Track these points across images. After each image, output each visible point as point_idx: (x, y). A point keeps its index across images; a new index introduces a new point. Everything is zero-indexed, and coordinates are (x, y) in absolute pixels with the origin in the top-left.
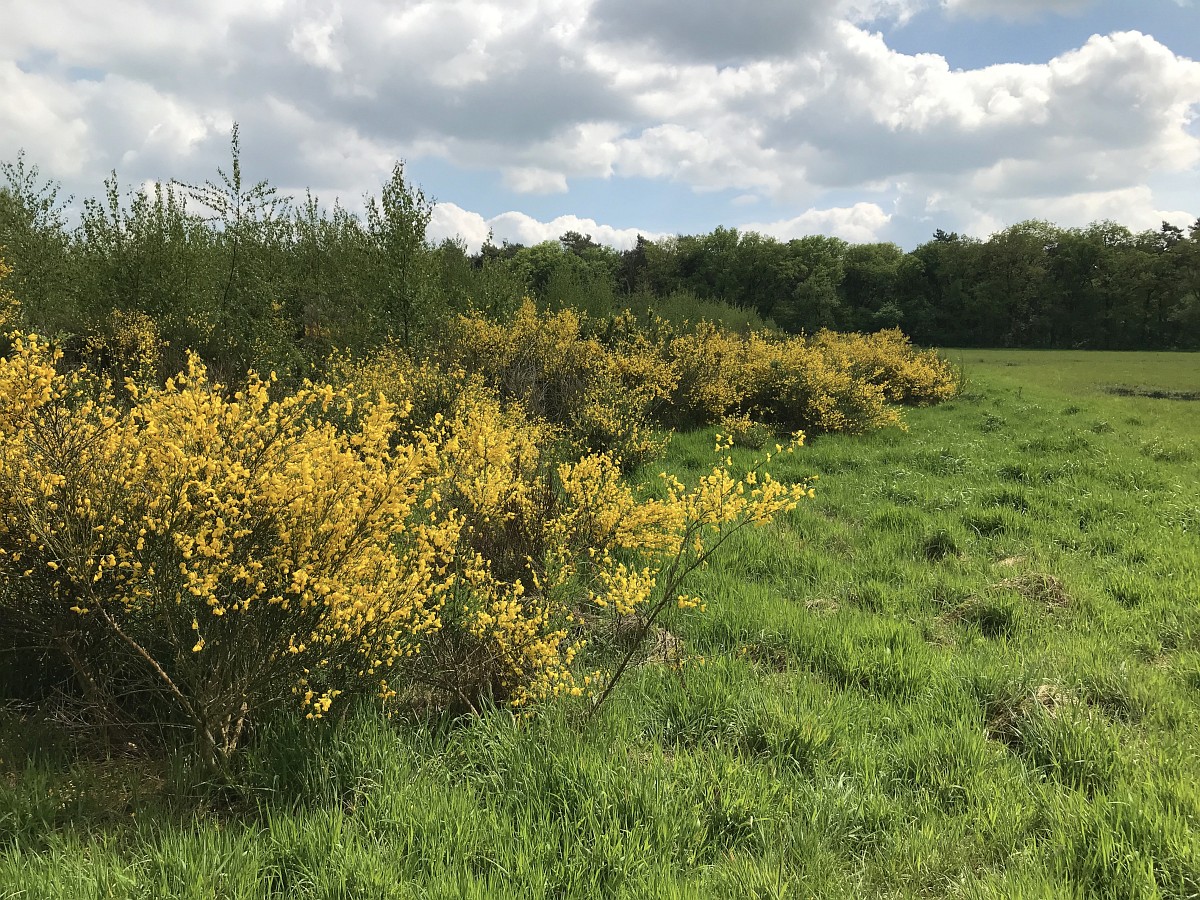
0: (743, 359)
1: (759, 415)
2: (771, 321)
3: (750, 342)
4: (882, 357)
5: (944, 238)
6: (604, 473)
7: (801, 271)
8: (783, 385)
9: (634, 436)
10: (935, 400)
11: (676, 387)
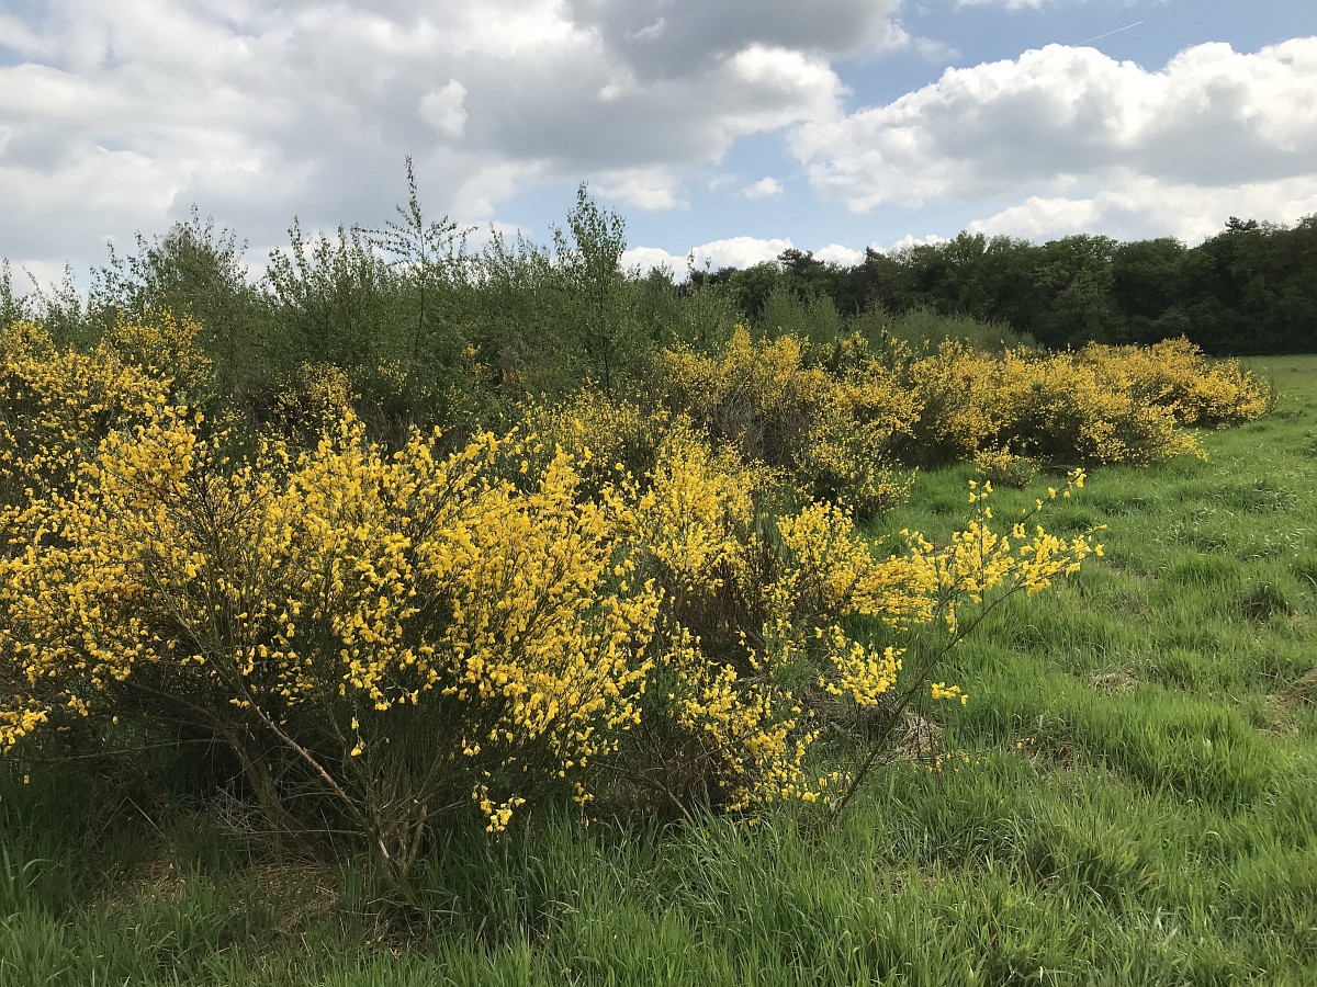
0: (999, 382)
1: (1020, 448)
2: (1028, 337)
3: (1005, 363)
4: (1168, 372)
5: (1239, 227)
6: (833, 526)
7: (1061, 277)
8: (1048, 411)
9: (870, 479)
10: (1238, 421)
11: (918, 419)
